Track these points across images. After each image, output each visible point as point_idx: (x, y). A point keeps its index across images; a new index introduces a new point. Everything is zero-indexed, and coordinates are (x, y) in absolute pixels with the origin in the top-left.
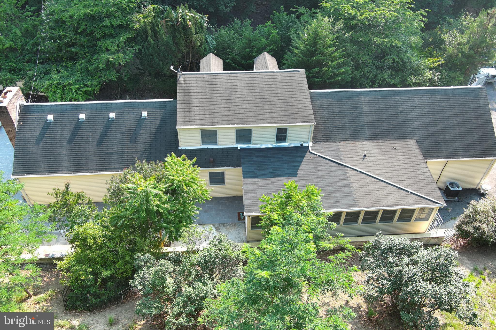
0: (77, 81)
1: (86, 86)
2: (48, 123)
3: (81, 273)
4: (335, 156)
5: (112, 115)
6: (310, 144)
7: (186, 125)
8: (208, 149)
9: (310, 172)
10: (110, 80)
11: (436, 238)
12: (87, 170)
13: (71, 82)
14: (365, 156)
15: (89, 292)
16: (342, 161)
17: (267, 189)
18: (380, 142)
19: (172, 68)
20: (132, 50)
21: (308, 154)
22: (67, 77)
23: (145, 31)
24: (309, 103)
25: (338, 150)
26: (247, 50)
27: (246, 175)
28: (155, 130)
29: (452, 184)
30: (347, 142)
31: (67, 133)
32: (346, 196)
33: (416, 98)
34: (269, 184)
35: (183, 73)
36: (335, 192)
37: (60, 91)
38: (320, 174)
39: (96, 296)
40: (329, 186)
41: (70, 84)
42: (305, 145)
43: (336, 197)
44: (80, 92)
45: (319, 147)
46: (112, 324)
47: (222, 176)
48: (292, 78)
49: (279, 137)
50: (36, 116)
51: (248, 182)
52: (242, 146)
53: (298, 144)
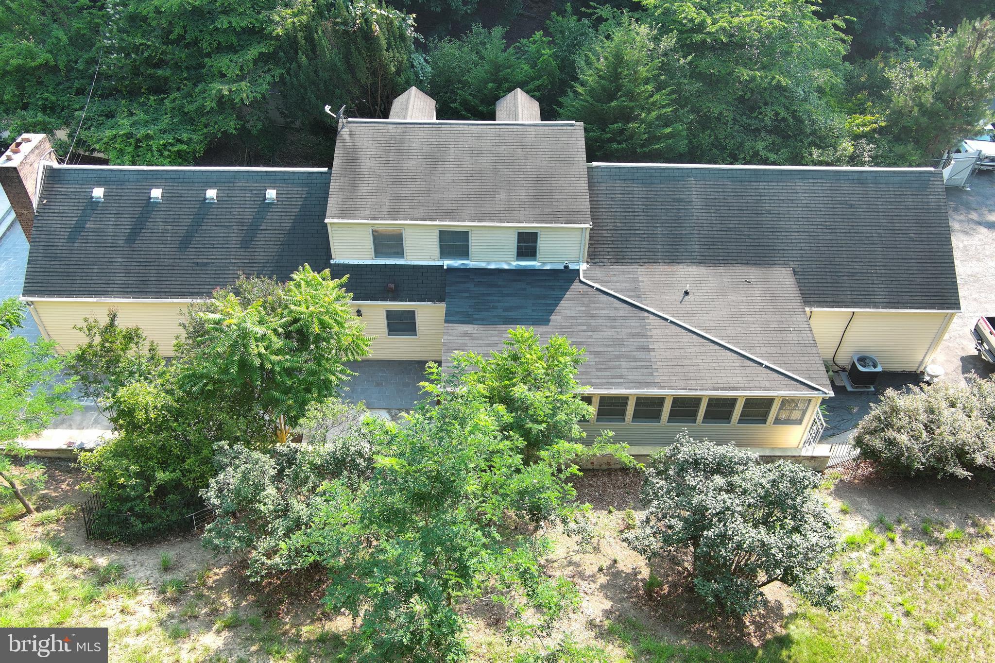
0: (164, 131)
1: (179, 141)
2: (93, 204)
3: (119, 472)
4: (628, 290)
5: (211, 193)
6: (583, 267)
7: (343, 218)
8: (386, 266)
9: (575, 318)
10: (225, 133)
11: (813, 458)
12: (158, 294)
13: (151, 132)
14: (686, 293)
15: (131, 509)
16: (640, 302)
17: (489, 345)
18: (721, 270)
19: (327, 108)
20: (268, 77)
21: (576, 285)
22: (146, 123)
23: (294, 41)
24: (584, 186)
25: (636, 281)
26: (490, 85)
27: (450, 318)
28: (288, 225)
29: (863, 360)
30: (656, 266)
31: (126, 225)
32: (637, 367)
33: (800, 186)
34: (492, 336)
35: (350, 119)
36: (618, 357)
37: (130, 149)
38: (593, 322)
39: (145, 517)
40: (608, 346)
41: (148, 137)
42: (572, 267)
43: (619, 366)
44: (166, 153)
45: (598, 272)
46: (166, 568)
47: (411, 318)
48: (557, 138)
49: (524, 249)
50: (72, 189)
51: (454, 332)
52: (451, 263)
53: (559, 265)
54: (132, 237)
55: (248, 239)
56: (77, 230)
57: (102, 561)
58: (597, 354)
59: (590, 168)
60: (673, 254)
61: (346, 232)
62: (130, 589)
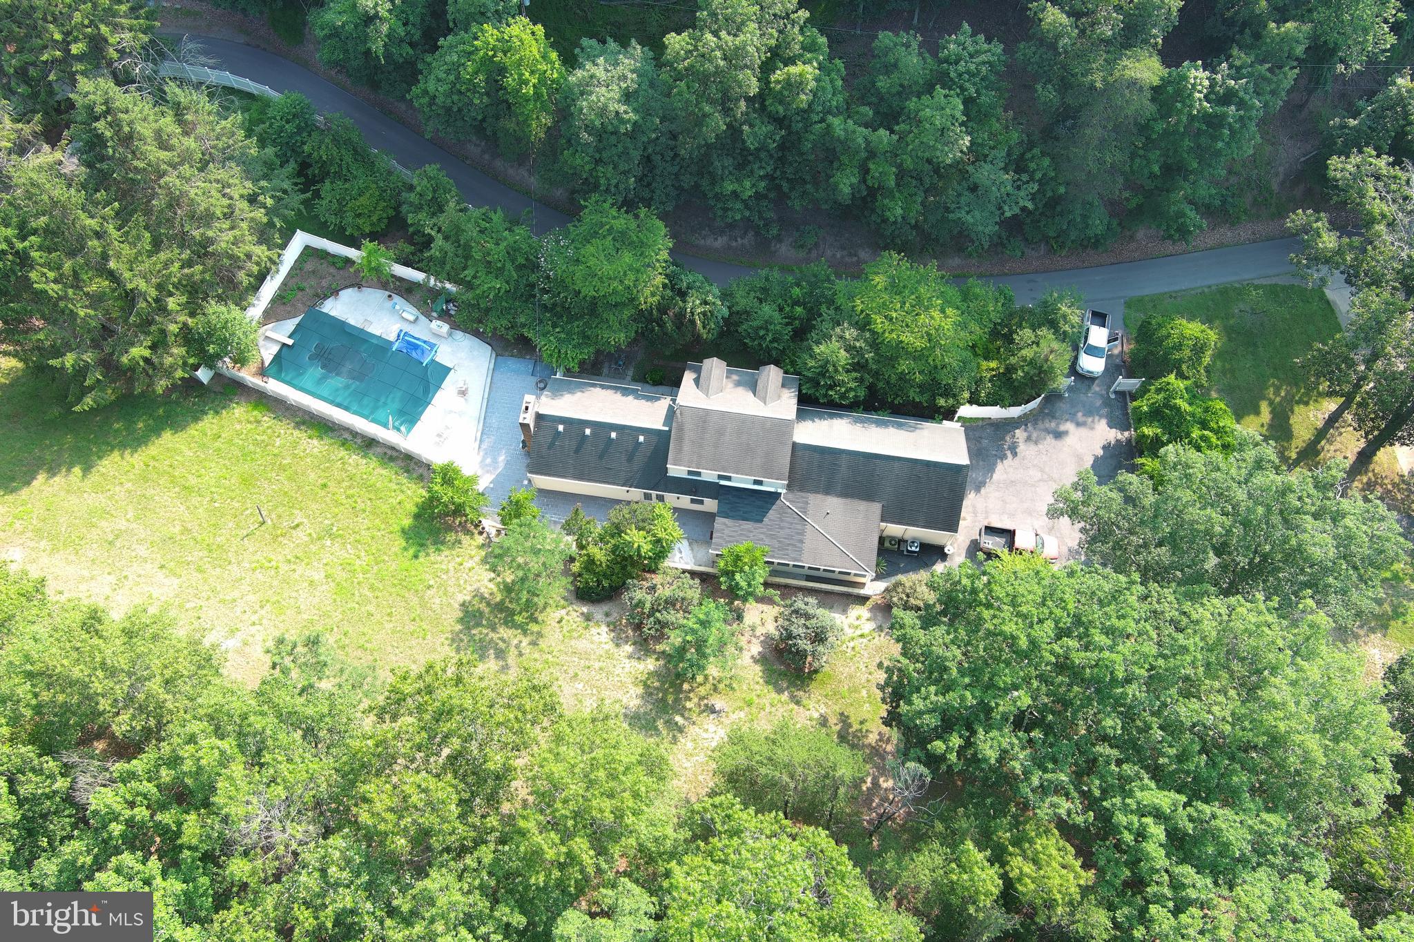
2: (558, 433)
3: (589, 580)
4: (801, 508)
5: (613, 435)
6: (783, 491)
7: (675, 465)
8: (692, 479)
9: (774, 520)
14: (828, 513)
15: (593, 592)
16: (806, 516)
18: (848, 501)
20: (635, 328)
21: (778, 502)
23: (651, 313)
25: (807, 503)
28: (649, 454)
29: (912, 543)
31: (574, 444)
32: (795, 549)
36: (789, 544)
38: (782, 523)
39: (598, 595)
42: (779, 491)
45: (790, 496)
46: (607, 615)
47: (701, 502)
48: (781, 428)
49: (756, 482)
50: (549, 424)
51: (720, 522)
52: (723, 483)
53: (772, 490)
54: (577, 451)
55: (630, 459)
56: (551, 446)
57: (585, 609)
58: (780, 542)
59: (794, 445)
60: (828, 490)
61: (676, 470)
62: (598, 624)
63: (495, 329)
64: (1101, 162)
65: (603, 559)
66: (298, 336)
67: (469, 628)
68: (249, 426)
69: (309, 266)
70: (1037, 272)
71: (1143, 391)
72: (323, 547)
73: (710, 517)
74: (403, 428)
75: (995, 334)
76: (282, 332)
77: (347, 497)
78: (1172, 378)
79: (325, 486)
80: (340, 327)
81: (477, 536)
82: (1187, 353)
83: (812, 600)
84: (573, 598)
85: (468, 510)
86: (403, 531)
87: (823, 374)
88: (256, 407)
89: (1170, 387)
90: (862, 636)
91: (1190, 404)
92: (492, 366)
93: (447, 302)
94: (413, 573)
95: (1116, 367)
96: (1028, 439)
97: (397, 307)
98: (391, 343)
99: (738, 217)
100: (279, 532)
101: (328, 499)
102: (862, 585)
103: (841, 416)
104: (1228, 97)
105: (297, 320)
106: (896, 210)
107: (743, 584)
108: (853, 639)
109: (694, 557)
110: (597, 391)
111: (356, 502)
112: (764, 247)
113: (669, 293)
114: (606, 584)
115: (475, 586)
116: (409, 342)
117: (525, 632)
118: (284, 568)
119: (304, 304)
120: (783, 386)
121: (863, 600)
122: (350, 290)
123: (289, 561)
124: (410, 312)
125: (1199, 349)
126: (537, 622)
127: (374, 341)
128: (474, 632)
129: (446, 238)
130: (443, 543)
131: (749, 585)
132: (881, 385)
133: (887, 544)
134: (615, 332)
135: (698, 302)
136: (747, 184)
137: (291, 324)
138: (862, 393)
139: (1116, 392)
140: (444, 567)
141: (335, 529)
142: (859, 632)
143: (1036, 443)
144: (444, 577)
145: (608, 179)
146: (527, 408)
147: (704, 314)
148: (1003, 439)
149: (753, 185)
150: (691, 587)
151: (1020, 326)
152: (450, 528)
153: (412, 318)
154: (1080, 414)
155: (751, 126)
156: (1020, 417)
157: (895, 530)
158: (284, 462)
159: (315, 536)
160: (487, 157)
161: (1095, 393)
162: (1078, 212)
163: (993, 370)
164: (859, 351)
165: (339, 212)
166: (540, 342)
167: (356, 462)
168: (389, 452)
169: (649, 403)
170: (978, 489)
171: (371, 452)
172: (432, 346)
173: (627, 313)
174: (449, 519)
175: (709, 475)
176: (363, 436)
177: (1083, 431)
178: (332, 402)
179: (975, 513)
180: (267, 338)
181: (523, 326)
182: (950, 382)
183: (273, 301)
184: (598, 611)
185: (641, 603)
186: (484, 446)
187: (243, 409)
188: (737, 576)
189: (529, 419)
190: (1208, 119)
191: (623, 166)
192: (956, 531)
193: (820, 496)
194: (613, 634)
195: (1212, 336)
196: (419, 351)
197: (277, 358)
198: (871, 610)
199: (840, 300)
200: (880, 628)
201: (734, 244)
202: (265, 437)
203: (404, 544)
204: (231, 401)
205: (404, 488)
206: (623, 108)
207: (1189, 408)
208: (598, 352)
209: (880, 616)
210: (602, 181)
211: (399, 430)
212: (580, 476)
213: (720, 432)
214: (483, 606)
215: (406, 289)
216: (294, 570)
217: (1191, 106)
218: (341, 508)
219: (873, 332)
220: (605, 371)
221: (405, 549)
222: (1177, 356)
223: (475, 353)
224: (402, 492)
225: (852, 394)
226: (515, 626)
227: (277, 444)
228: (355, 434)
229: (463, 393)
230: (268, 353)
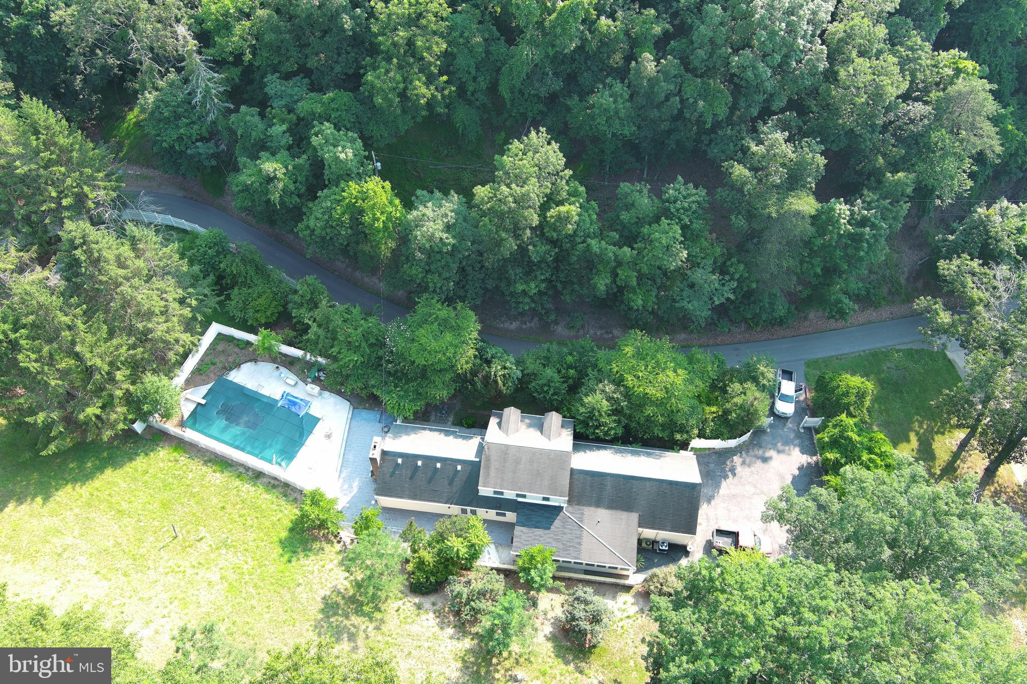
2: (398, 464)
4: (579, 518)
5: (439, 465)
6: (565, 505)
7: (484, 487)
8: (497, 497)
9: (559, 527)
14: (598, 521)
15: (423, 586)
16: (583, 524)
18: (614, 512)
21: (561, 514)
23: (465, 376)
25: (583, 514)
28: (464, 481)
31: (409, 473)
32: (575, 550)
34: (529, 532)
36: (570, 546)
38: (565, 530)
39: (427, 588)
40: (567, 542)
42: (562, 505)
43: (571, 549)
45: (570, 509)
46: (434, 604)
47: (504, 515)
48: (562, 457)
49: (545, 499)
50: (390, 458)
51: (518, 530)
52: (520, 499)
53: (557, 504)
54: (411, 478)
55: (451, 483)
56: (392, 474)
57: (417, 600)
58: (564, 544)
59: (572, 470)
60: (598, 504)
61: (485, 491)
62: (427, 611)
63: (353, 389)
64: (779, 266)
65: (431, 560)
66: (209, 397)
67: (328, 617)
68: (170, 464)
69: (220, 348)
70: (740, 343)
71: (824, 427)
72: (220, 555)
73: (510, 526)
74: (283, 464)
75: (713, 387)
76: (198, 394)
77: (240, 516)
78: (843, 416)
79: (223, 508)
80: (241, 391)
81: (336, 544)
82: (853, 398)
83: (589, 590)
84: (407, 591)
85: (330, 524)
86: (281, 542)
87: (591, 417)
88: (175, 450)
89: (843, 423)
90: (628, 617)
91: (859, 436)
92: (350, 416)
93: (319, 371)
94: (287, 574)
95: (803, 410)
96: (743, 463)
97: (283, 375)
98: (277, 401)
99: (527, 308)
100: (187, 544)
101: (225, 518)
102: (627, 577)
103: (605, 448)
104: (863, 222)
105: (209, 386)
106: (638, 301)
107: (537, 579)
108: (622, 620)
109: (500, 557)
110: (427, 432)
111: (246, 520)
112: (545, 329)
113: (478, 361)
114: (432, 579)
115: (334, 584)
116: (290, 401)
117: (371, 619)
118: (189, 571)
119: (215, 374)
120: (562, 427)
121: (628, 588)
122: (249, 364)
123: (194, 567)
124: (292, 378)
125: (861, 395)
126: (380, 611)
127: (265, 400)
128: (332, 620)
129: (319, 326)
130: (310, 550)
131: (542, 579)
132: (633, 425)
133: (644, 545)
134: (439, 390)
135: (499, 367)
136: (533, 285)
137: (204, 389)
138: (620, 431)
139: (804, 428)
140: (310, 569)
141: (229, 541)
142: (626, 614)
143: (749, 466)
144: (310, 576)
145: (435, 284)
146: (375, 447)
147: (504, 376)
148: (725, 463)
149: (537, 286)
150: (497, 581)
151: (731, 381)
152: (315, 539)
153: (293, 383)
154: (779, 444)
155: (534, 246)
156: (736, 447)
157: (649, 533)
158: (194, 490)
159: (214, 546)
160: (350, 270)
161: (789, 428)
162: (767, 300)
163: (714, 413)
164: (617, 401)
165: (244, 309)
166: (385, 398)
167: (247, 489)
168: (272, 482)
169: (465, 441)
170: (709, 500)
171: (259, 482)
172: (307, 402)
173: (448, 376)
174: (316, 532)
175: (509, 494)
176: (254, 470)
177: (782, 457)
178: (231, 445)
179: (708, 519)
180: (187, 399)
181: (373, 386)
182: (684, 422)
183: (193, 373)
184: (427, 601)
185: (459, 595)
186: (343, 475)
187: (166, 451)
188: (533, 572)
189: (377, 455)
190: (852, 237)
191: (446, 274)
192: (694, 533)
193: (592, 509)
194: (438, 620)
195: (870, 386)
196: (297, 407)
197: (194, 414)
198: (634, 596)
199: (601, 365)
200: (642, 611)
201: (524, 326)
202: (181, 472)
203: (281, 551)
204: (157, 445)
205: (283, 509)
206: (445, 236)
207: (858, 439)
208: (428, 405)
209: (641, 601)
210: (431, 285)
211: (280, 465)
212: (414, 497)
213: (517, 462)
214: (339, 599)
215: (289, 363)
216: (197, 573)
217: (839, 228)
218: (235, 524)
219: (626, 387)
220: (433, 418)
221: (282, 555)
222: (846, 400)
223: (338, 407)
224: (281, 511)
225: (612, 432)
226: (364, 614)
227: (190, 477)
228: (248, 469)
229: (328, 436)
230: (187, 409)
